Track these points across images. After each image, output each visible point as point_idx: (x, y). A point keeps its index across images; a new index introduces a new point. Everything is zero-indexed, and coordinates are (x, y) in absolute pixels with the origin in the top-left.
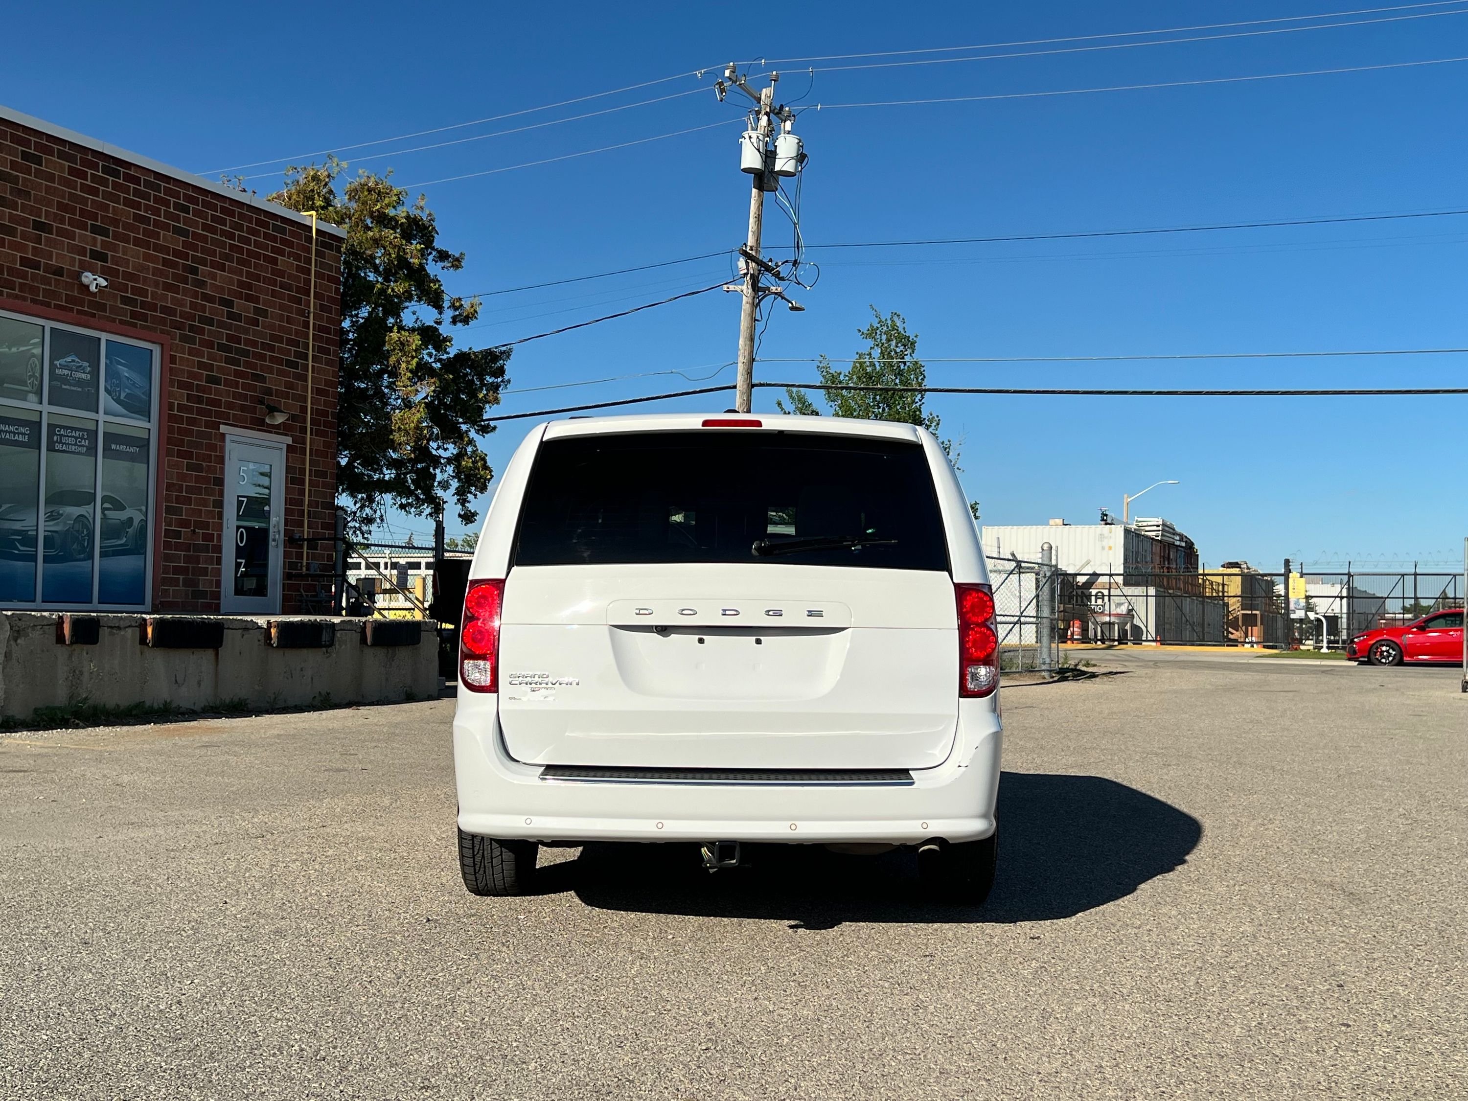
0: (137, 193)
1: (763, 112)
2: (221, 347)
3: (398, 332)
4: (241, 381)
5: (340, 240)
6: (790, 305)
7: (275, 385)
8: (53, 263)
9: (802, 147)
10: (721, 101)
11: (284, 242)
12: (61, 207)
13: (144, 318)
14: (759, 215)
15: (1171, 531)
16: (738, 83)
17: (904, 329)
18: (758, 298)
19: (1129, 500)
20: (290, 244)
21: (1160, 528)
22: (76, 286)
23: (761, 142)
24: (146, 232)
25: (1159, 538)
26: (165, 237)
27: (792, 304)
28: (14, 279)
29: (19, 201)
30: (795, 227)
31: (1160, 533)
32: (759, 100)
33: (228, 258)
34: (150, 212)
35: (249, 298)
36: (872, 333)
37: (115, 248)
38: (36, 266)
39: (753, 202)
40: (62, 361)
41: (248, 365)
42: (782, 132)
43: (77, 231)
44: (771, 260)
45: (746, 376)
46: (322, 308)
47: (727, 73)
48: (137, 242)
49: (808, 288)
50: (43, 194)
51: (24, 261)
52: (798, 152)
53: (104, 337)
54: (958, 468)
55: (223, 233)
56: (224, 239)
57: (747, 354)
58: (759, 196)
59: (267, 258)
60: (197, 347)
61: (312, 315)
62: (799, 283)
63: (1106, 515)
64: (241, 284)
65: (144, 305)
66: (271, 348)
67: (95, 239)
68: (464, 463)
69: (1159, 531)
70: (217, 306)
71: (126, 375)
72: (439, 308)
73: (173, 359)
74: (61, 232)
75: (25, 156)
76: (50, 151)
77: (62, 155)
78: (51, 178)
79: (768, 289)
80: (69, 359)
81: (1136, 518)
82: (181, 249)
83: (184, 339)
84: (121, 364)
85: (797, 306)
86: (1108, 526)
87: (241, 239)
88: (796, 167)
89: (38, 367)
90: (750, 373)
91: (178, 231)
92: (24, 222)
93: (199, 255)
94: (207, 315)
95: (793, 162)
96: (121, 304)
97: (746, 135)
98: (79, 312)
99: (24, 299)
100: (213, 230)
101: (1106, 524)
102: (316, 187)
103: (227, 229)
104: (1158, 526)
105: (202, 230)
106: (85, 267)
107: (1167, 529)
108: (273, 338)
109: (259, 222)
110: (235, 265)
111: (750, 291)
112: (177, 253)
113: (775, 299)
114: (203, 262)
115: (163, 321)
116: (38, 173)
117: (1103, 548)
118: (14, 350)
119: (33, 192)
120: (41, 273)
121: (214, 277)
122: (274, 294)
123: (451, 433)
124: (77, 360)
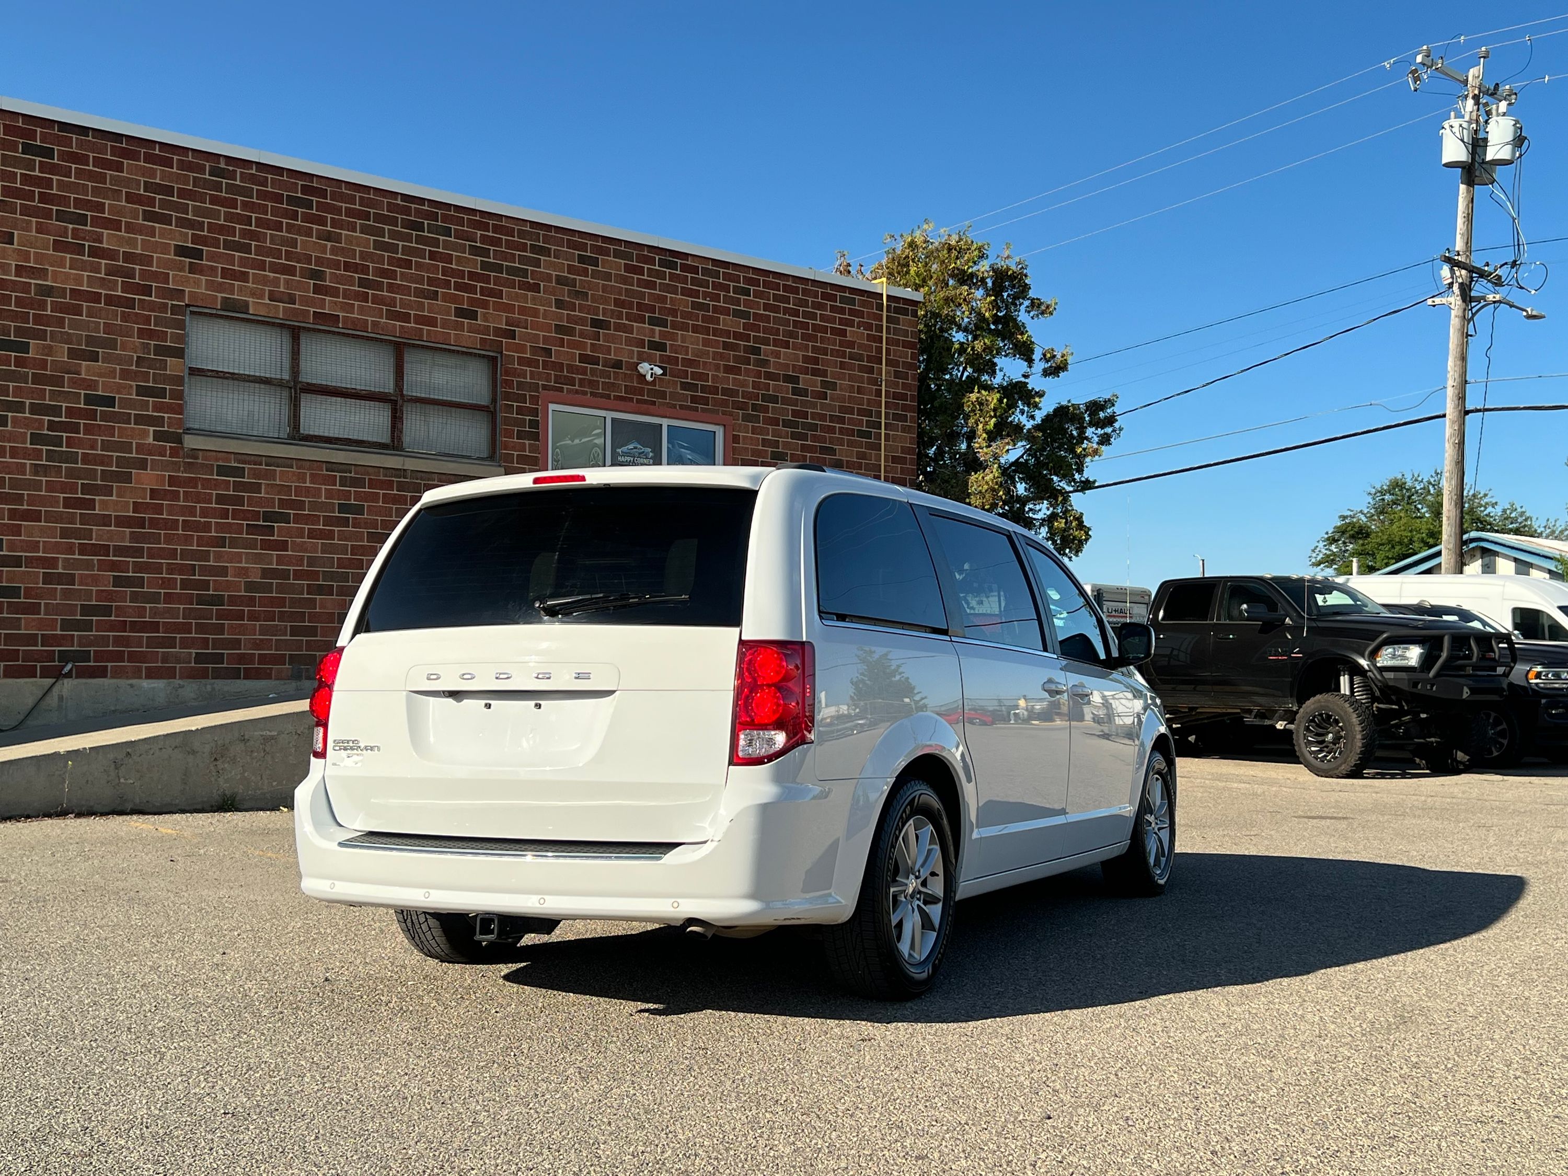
0: (694, 281)
1: (1471, 95)
2: (787, 424)
3: (979, 392)
4: (808, 455)
5: (915, 303)
6: (1525, 314)
7: (846, 457)
8: (612, 357)
9: (1521, 128)
10: (1416, 90)
11: (852, 312)
12: (618, 303)
13: (706, 401)
14: (1468, 214)
16: (1434, 68)
18: (1471, 310)
20: (860, 314)
22: (635, 377)
23: (1464, 130)
24: (706, 319)
26: (726, 322)
27: (1527, 311)
28: (574, 376)
29: (577, 302)
32: (1466, 82)
33: (792, 335)
34: (708, 299)
35: (815, 372)
37: (673, 337)
38: (595, 361)
39: (1461, 200)
40: (625, 449)
41: (815, 438)
42: (1496, 115)
43: (635, 324)
44: (1487, 264)
45: (1457, 402)
46: (897, 375)
47: (1419, 59)
48: (696, 329)
50: (601, 293)
51: (584, 358)
52: (1515, 136)
53: (665, 422)
55: (786, 310)
56: (787, 317)
57: (1457, 376)
58: (1468, 191)
59: (834, 331)
60: (761, 425)
61: (884, 383)
64: (806, 359)
65: (704, 389)
66: (841, 420)
67: (653, 330)
68: (1056, 524)
70: (781, 383)
71: (690, 457)
72: (1030, 361)
73: (736, 439)
74: (618, 327)
75: (582, 259)
76: (606, 252)
77: (617, 254)
78: (607, 277)
79: (1484, 298)
80: (631, 447)
82: (742, 331)
83: (747, 418)
84: (684, 447)
85: (1534, 313)
87: (806, 315)
88: (1514, 153)
89: (601, 456)
90: (1462, 398)
91: (738, 314)
92: (582, 321)
93: (762, 335)
94: (771, 393)
95: (1509, 147)
96: (681, 390)
97: (1446, 124)
98: (638, 401)
99: (585, 393)
100: (776, 309)
102: (911, 253)
103: (791, 306)
105: (764, 310)
106: (642, 358)
108: (842, 409)
109: (825, 296)
110: (800, 341)
111: (1459, 302)
112: (737, 336)
113: (1495, 309)
114: (766, 342)
115: (724, 403)
116: (595, 274)
118: (577, 441)
119: (590, 292)
120: (600, 367)
121: (777, 355)
122: (842, 365)
123: (1044, 491)
124: (639, 446)
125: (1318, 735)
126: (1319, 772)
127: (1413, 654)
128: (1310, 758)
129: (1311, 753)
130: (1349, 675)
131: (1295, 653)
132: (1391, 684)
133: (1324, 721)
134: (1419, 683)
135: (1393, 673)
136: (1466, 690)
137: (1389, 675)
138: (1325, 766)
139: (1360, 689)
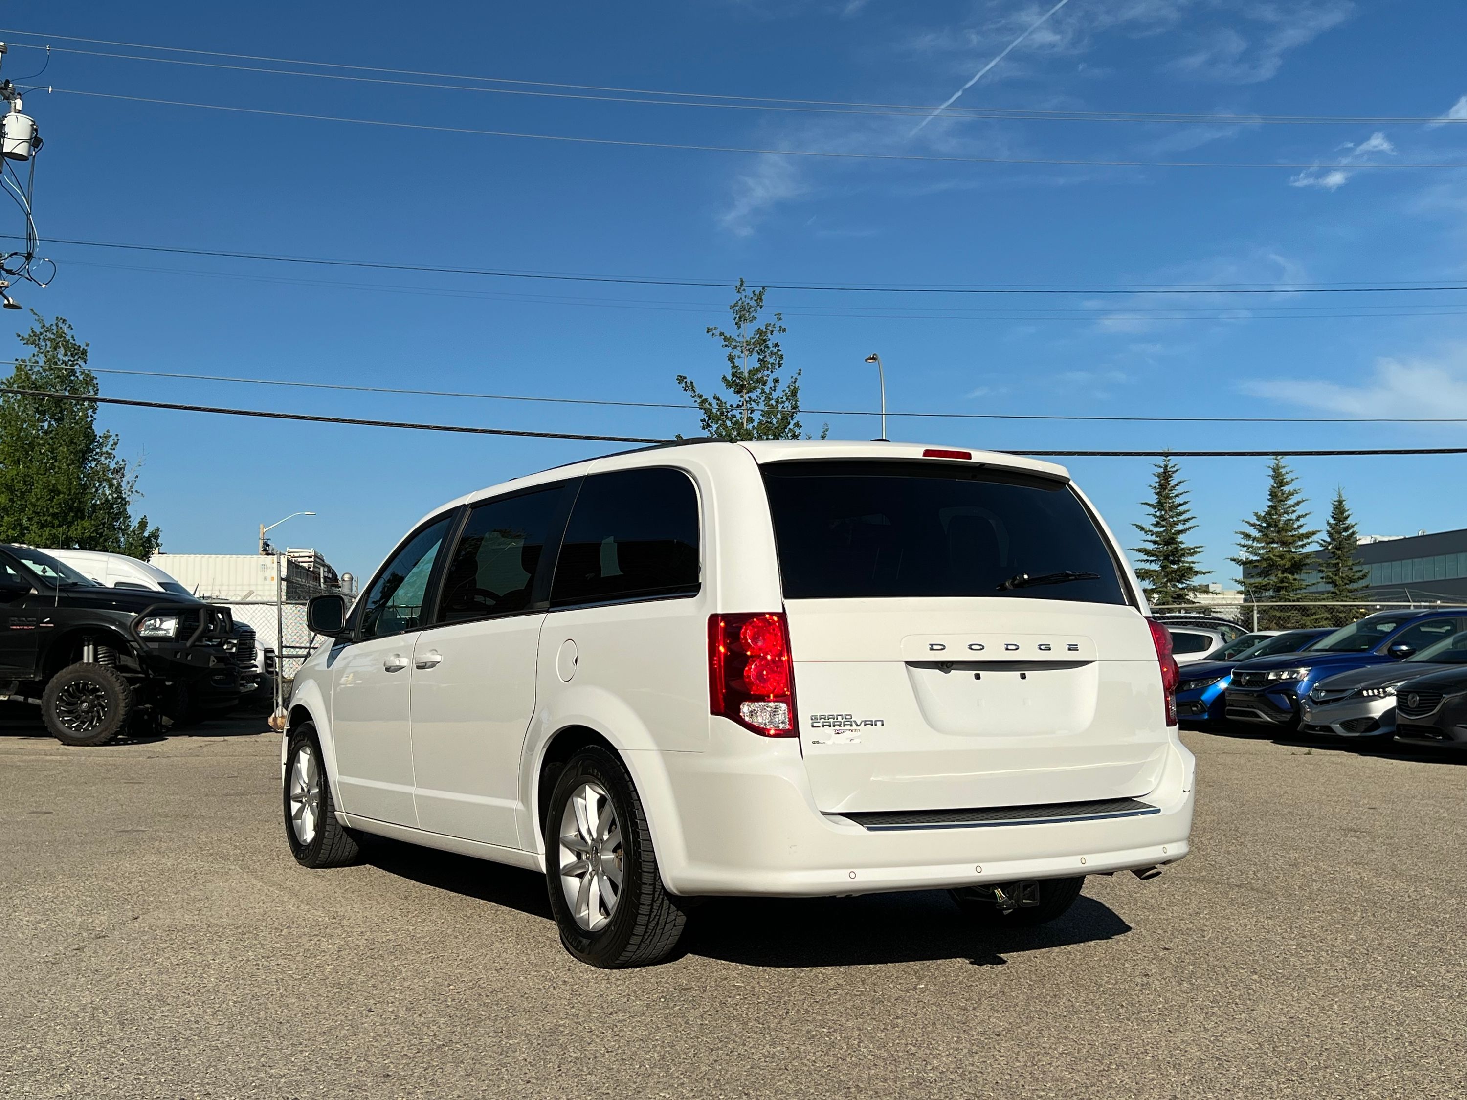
6: (6, 302)
9: (37, 130)
15: (321, 562)
17: (73, 337)
19: (265, 530)
21: (312, 559)
25: (311, 569)
27: (8, 300)
30: (29, 219)
31: (312, 564)
36: (34, 339)
42: (13, 110)
49: (44, 286)
52: (31, 136)
54: (136, 491)
62: (31, 279)
63: (268, 545)
69: (311, 562)
81: (288, 549)
86: (270, 557)
88: (30, 151)
95: (26, 145)
101: (268, 554)
104: (310, 557)
107: (318, 560)
117: (265, 579)
125: (68, 704)
126: (67, 741)
127: (170, 626)
128: (64, 728)
129: (64, 722)
130: (94, 645)
131: (46, 623)
132: (155, 653)
133: (78, 691)
134: (178, 652)
135: (157, 644)
136: (212, 658)
137: (155, 645)
138: (81, 734)
139: (106, 659)
